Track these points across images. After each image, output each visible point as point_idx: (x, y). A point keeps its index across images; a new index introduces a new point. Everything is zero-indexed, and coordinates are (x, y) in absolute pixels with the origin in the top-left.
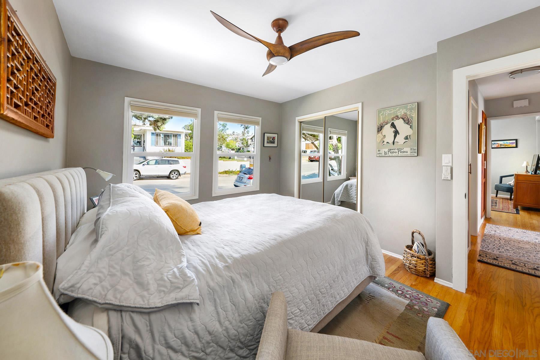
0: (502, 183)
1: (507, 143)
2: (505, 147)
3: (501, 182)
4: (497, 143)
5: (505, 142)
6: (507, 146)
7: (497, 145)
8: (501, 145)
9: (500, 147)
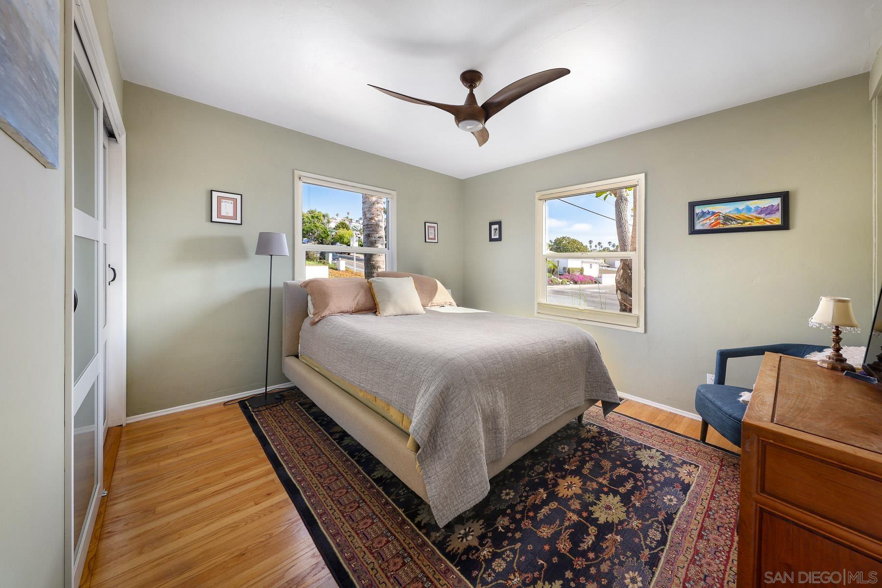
0: (727, 383)
1: (749, 209)
2: (740, 226)
3: (721, 378)
4: (714, 213)
5: (742, 205)
6: (747, 224)
7: (713, 219)
8: (727, 219)
9: (721, 226)
